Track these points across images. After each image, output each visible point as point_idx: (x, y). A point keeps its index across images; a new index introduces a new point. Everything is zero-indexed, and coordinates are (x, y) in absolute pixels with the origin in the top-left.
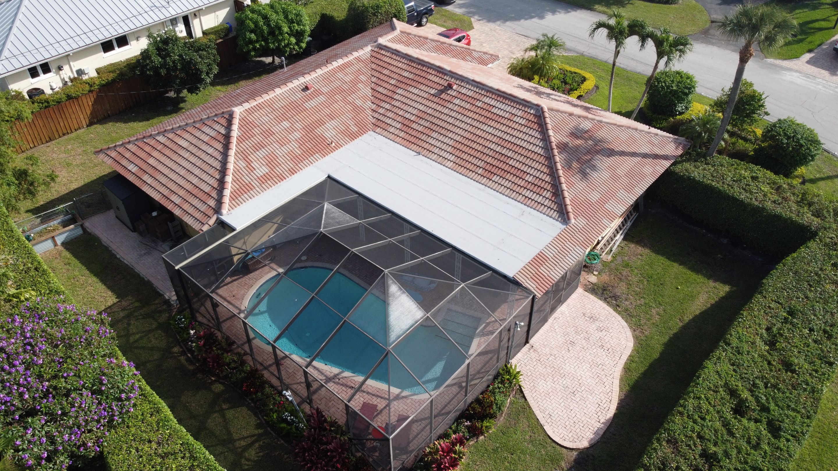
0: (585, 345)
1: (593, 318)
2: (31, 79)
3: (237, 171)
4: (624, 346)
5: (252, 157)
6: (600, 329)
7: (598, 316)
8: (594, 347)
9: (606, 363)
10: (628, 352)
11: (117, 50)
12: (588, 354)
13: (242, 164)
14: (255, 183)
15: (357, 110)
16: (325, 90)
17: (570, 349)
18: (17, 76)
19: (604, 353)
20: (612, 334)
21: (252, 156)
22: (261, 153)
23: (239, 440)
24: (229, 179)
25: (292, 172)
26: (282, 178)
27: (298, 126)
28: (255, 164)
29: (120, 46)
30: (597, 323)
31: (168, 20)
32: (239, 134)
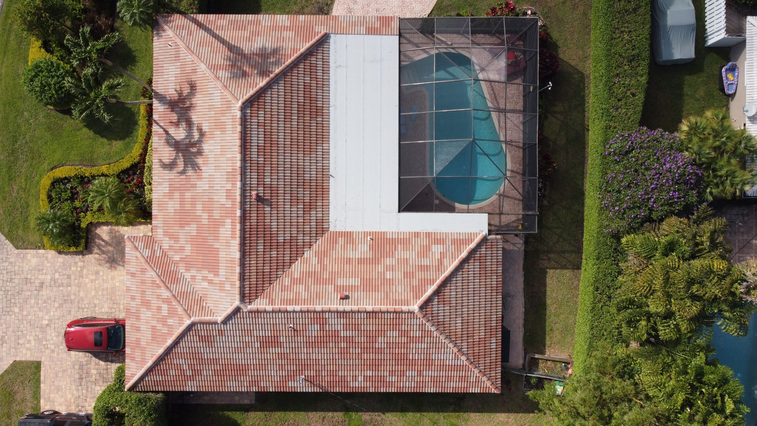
3: (453, 258)
5: (436, 263)
13: (446, 262)
14: (449, 242)
15: (321, 256)
16: (330, 288)
21: (434, 264)
22: (426, 262)
23: (559, 120)
24: (464, 254)
25: (417, 235)
26: (428, 235)
27: (380, 268)
28: (438, 256)
32: (429, 286)
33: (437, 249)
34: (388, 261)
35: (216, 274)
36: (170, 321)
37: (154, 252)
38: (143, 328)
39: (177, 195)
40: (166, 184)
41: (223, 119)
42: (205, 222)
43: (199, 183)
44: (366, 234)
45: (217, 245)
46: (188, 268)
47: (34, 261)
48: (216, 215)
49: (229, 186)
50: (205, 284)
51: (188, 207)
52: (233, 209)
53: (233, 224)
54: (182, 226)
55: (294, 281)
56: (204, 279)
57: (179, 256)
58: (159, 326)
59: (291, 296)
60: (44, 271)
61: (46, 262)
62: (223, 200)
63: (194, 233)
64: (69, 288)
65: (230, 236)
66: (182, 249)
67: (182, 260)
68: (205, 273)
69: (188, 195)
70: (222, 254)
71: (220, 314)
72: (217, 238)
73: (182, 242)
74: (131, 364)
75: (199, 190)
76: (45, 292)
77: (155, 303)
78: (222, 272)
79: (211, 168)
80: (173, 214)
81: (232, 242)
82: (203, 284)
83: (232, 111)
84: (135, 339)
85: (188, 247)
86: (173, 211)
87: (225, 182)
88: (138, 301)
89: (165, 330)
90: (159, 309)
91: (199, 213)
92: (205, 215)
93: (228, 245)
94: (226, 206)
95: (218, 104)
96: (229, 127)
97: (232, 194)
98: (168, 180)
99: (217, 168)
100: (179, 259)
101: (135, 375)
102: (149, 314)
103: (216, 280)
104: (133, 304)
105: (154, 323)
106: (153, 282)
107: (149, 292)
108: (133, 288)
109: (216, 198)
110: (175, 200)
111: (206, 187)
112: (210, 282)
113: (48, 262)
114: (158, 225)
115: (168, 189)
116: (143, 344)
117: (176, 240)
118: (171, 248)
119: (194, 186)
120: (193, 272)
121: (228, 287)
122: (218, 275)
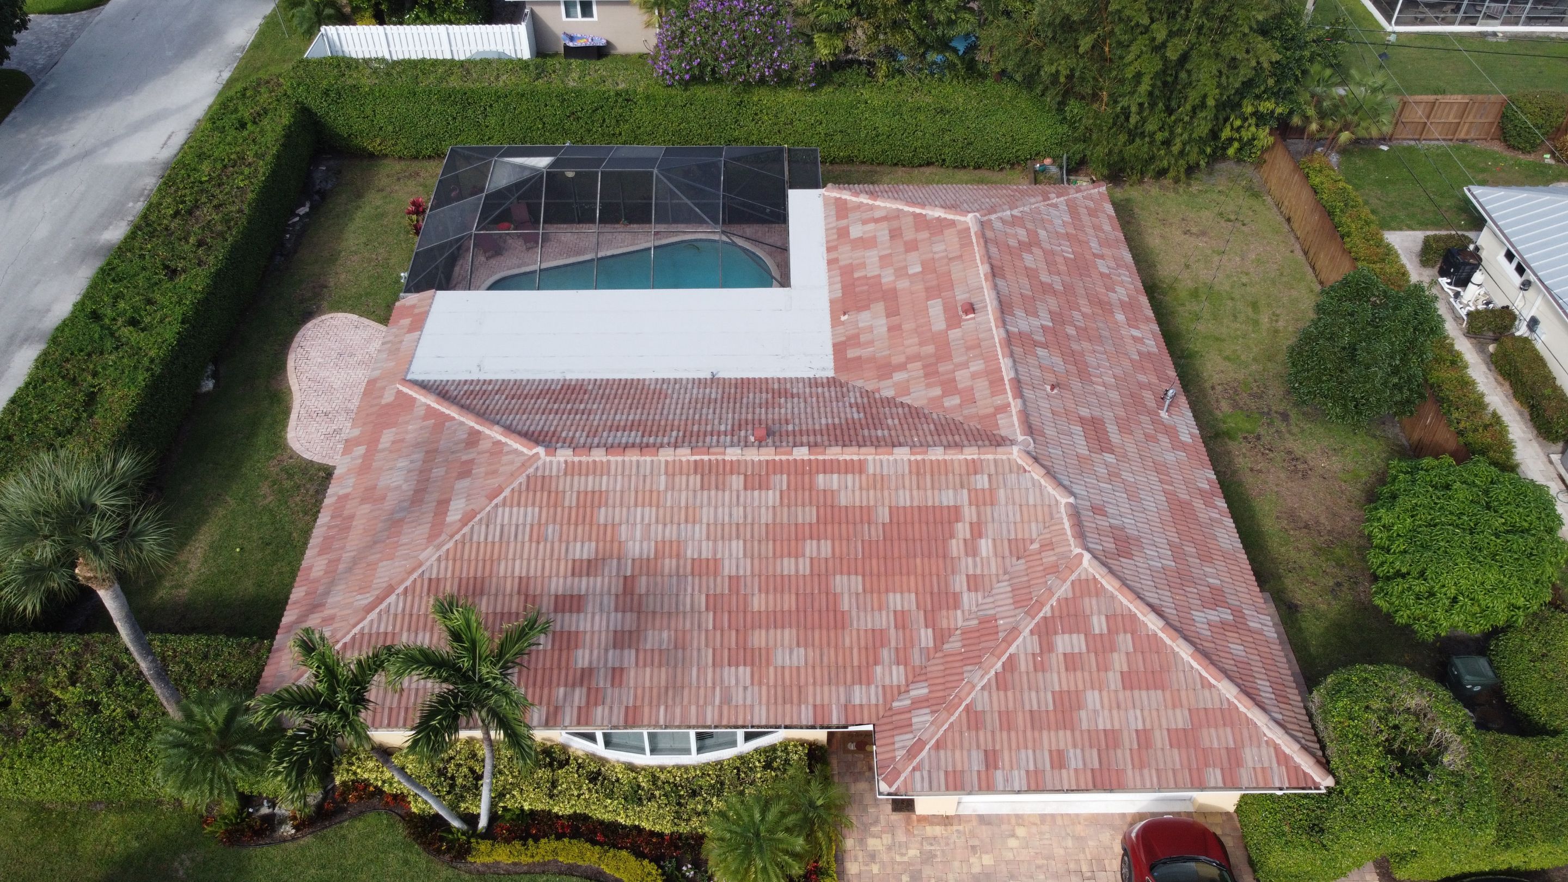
0: (349, 405)
4: (298, 428)
5: (883, 224)
6: (336, 432)
8: (337, 408)
9: (314, 399)
12: (341, 397)
16: (954, 334)
19: (321, 408)
20: (319, 434)
21: (886, 225)
25: (833, 262)
28: (871, 226)
30: (344, 436)
33: (856, 231)
34: (888, 279)
35: (955, 513)
36: (1099, 624)
37: (918, 703)
38: (1135, 720)
39: (758, 638)
40: (729, 674)
41: (570, 499)
42: (826, 548)
43: (728, 568)
44: (835, 322)
45: (883, 515)
46: (951, 601)
48: (807, 515)
49: (737, 481)
50: (985, 546)
51: (789, 602)
52: (792, 469)
53: (828, 467)
54: (838, 621)
56: (971, 549)
57: (923, 631)
58: (1119, 661)
62: (771, 497)
63: (857, 582)
65: (857, 476)
66: (902, 621)
67: (930, 622)
68: (955, 547)
69: (758, 603)
70: (904, 499)
71: (1053, 502)
72: (866, 513)
73: (883, 620)
74: (1250, 764)
75: (746, 568)
77: (1057, 679)
78: (947, 498)
79: (689, 533)
80: (810, 651)
81: (871, 471)
82: (984, 554)
83: (554, 473)
84: (1176, 751)
85: (896, 601)
86: (802, 650)
87: (727, 493)
88: (1063, 739)
89: (1125, 641)
90: (1072, 662)
91: (804, 567)
92: (810, 547)
93: (879, 482)
94: (785, 487)
95: (532, 513)
96: (591, 483)
97: (756, 471)
98: (718, 670)
99: (691, 518)
100: (930, 631)
101: (1277, 748)
102: (1092, 698)
103: (969, 513)
104: (1075, 759)
105: (1113, 679)
106: (1001, 683)
107: (1032, 701)
108: (1027, 758)
109: (766, 517)
110: (771, 643)
111: (737, 547)
112: (977, 531)
114: (843, 700)
115: (741, 669)
116: (1180, 719)
117: (878, 638)
118: (901, 658)
119: (734, 580)
120: (959, 583)
121: (982, 481)
122: (957, 509)
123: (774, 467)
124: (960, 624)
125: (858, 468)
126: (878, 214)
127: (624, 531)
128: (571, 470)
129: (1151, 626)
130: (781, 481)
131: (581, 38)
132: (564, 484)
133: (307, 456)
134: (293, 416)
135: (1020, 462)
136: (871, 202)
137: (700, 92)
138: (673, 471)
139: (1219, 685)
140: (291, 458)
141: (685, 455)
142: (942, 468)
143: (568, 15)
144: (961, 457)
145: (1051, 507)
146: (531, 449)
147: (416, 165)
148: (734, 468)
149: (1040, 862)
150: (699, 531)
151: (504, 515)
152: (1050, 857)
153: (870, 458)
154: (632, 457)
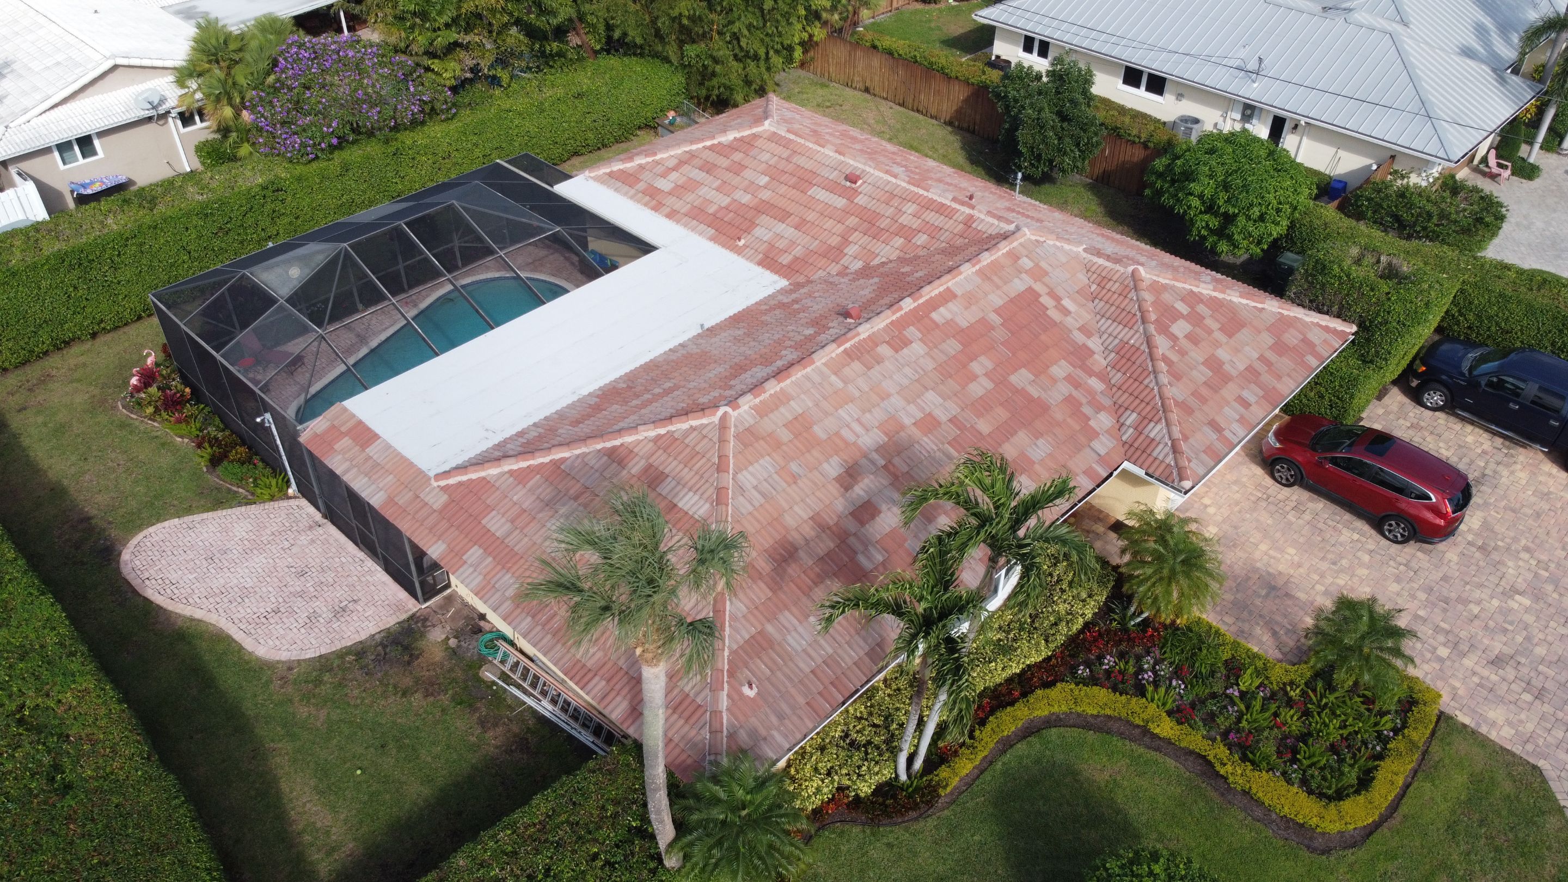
0: (292, 589)
1: (340, 612)
2: (1021, 50)
4: (262, 641)
5: (686, 168)
6: (313, 618)
7: (342, 619)
8: (281, 600)
9: (240, 609)
10: (248, 644)
11: (1142, 92)
12: (270, 589)
14: (642, 186)
16: (862, 200)
17: (293, 570)
18: (1010, 36)
19: (262, 610)
20: (295, 630)
21: (689, 167)
25: (671, 215)
26: (657, 207)
28: (674, 175)
29: (1149, 88)
30: (327, 615)
31: (1268, 111)
33: (664, 185)
34: (746, 199)
35: (1032, 293)
37: (1139, 429)
38: (1252, 353)
41: (785, 435)
42: (986, 362)
43: (943, 417)
45: (995, 319)
46: (1085, 351)
47: (1496, 714)
48: (952, 346)
49: (886, 350)
50: (1069, 304)
51: (1002, 413)
52: (913, 319)
53: (933, 305)
54: (1042, 408)
55: (907, 233)
56: (1063, 310)
57: (1090, 381)
58: (1212, 323)
59: (931, 217)
60: (1476, 679)
61: (1460, 692)
62: (917, 348)
63: (1026, 373)
64: (1421, 613)
65: (955, 301)
66: (1074, 382)
67: (1089, 372)
68: (1054, 314)
70: (996, 300)
72: (985, 323)
73: (1064, 389)
75: (954, 409)
76: (1497, 646)
77: (1196, 354)
78: (1019, 285)
79: (892, 407)
80: (1047, 437)
81: (960, 293)
82: (1073, 309)
83: (752, 422)
85: (1058, 371)
86: (1042, 440)
87: (887, 362)
88: (1233, 388)
89: (1203, 310)
90: (1192, 339)
91: (987, 383)
92: (977, 367)
93: (970, 299)
94: (920, 335)
95: (767, 463)
96: (786, 413)
97: (891, 334)
99: (883, 395)
100: (1094, 378)
103: (1040, 288)
104: (1250, 396)
106: (1175, 375)
107: (1198, 376)
108: (1229, 413)
109: (929, 365)
110: (1020, 448)
111: (930, 396)
112: (1055, 297)
113: (1454, 688)
114: (1095, 458)
116: (1268, 338)
117: (1072, 403)
118: (1097, 407)
119: (955, 421)
120: (1079, 338)
121: (1026, 263)
122: (1030, 289)
123: (900, 325)
124: (1104, 363)
125: (949, 295)
126: (672, 163)
127: (845, 433)
128: (762, 411)
129: (1205, 292)
130: (912, 332)
131: (92, 183)
132: (767, 425)
133: (310, 655)
134: (238, 636)
135: (1033, 238)
136: (650, 159)
137: (353, 154)
138: (836, 368)
139: (1265, 306)
140: (290, 669)
141: (834, 351)
142: (995, 267)
143: (64, 163)
144: (1000, 253)
145: (1076, 257)
146: (714, 415)
147: (34, 371)
148: (873, 341)
149: (1236, 509)
150: (896, 401)
151: (746, 478)
152: (1237, 503)
153: (950, 284)
154: (798, 375)
